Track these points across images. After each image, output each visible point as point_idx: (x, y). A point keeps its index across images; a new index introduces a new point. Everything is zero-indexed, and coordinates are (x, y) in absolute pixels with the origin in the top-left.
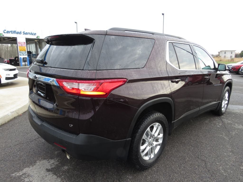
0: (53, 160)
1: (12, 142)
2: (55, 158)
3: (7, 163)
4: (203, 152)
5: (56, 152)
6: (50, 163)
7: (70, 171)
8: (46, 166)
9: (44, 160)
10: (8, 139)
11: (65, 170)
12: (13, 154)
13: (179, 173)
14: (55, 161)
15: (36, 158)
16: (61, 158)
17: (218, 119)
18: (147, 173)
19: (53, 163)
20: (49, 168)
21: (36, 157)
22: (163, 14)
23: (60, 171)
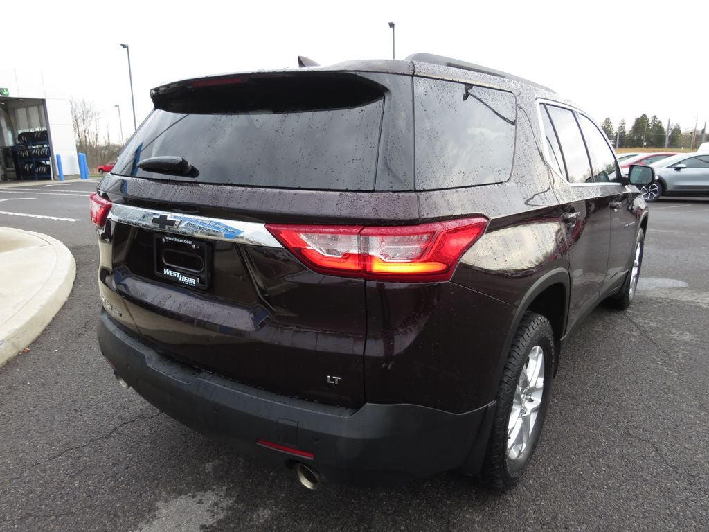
0: (209, 492)
1: (35, 446)
2: (215, 485)
3: (52, 526)
4: (632, 416)
5: (209, 466)
6: (204, 507)
7: (285, 524)
8: (196, 517)
9: (180, 495)
10: (18, 438)
11: (267, 521)
12: (59, 489)
13: (605, 487)
14: (217, 494)
15: (149, 493)
16: (232, 482)
17: (622, 318)
18: (518, 499)
19: (216, 504)
20: (207, 521)
21: (147, 491)
22: (392, 25)
23: (252, 527)
